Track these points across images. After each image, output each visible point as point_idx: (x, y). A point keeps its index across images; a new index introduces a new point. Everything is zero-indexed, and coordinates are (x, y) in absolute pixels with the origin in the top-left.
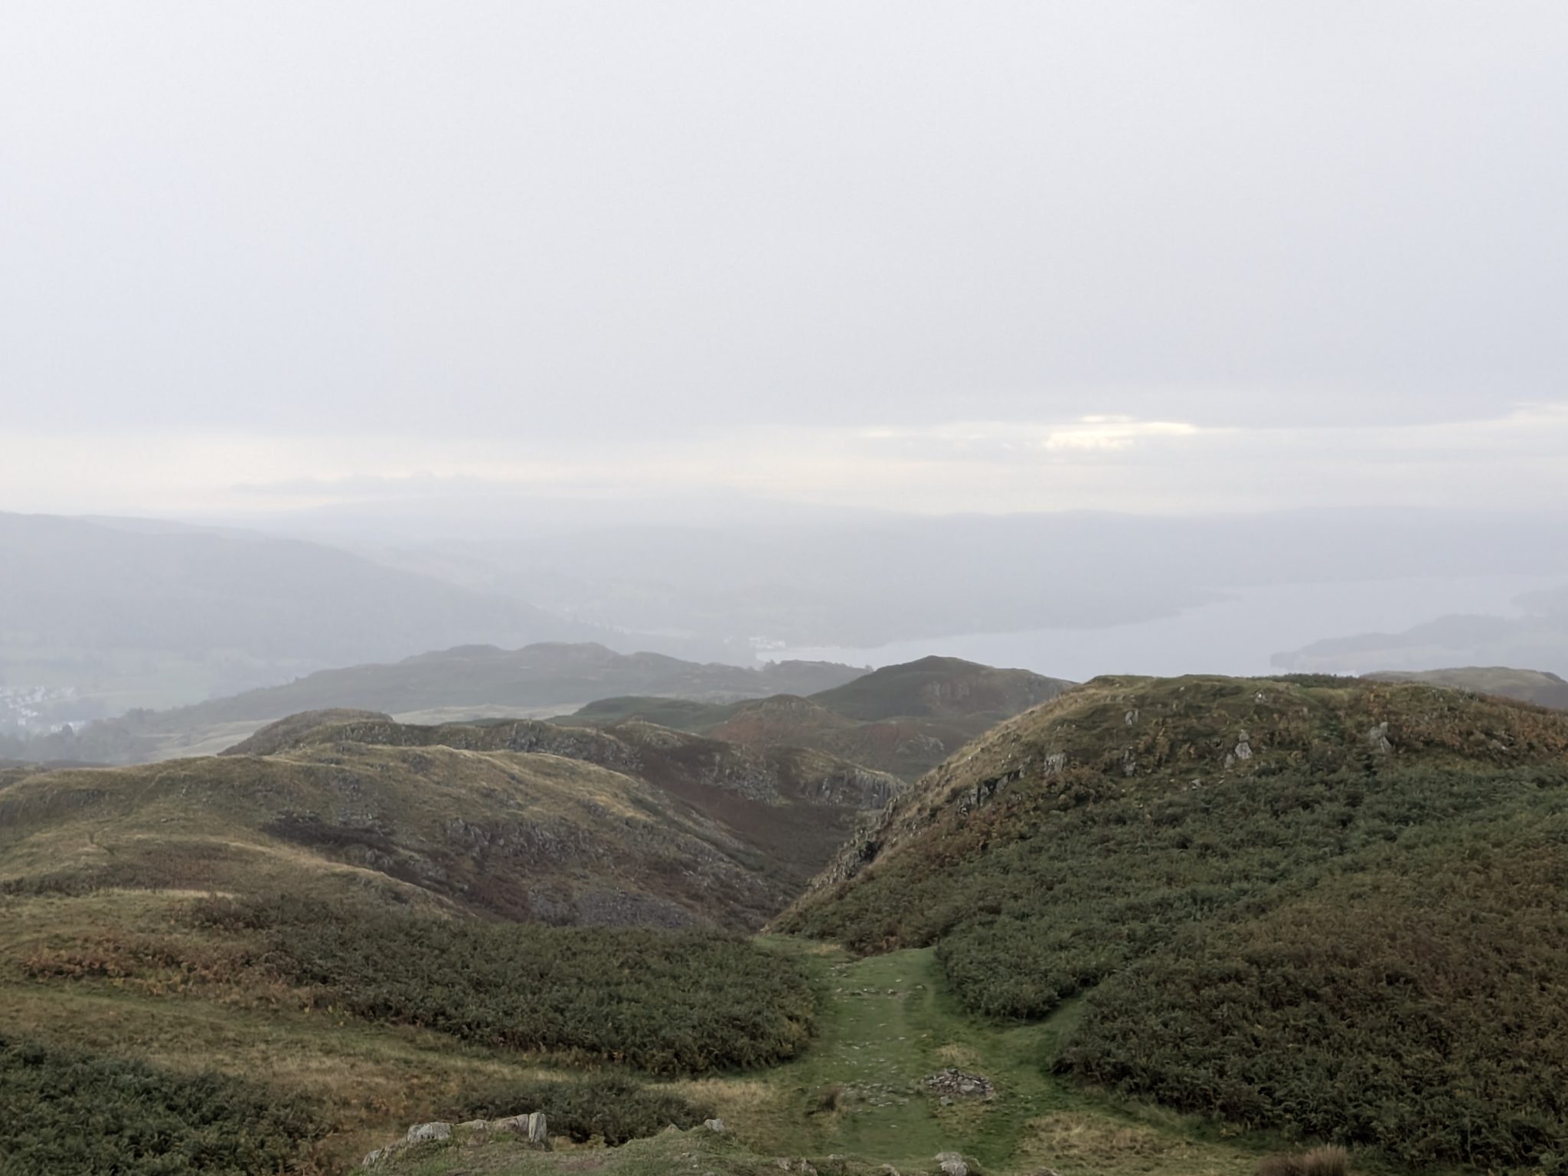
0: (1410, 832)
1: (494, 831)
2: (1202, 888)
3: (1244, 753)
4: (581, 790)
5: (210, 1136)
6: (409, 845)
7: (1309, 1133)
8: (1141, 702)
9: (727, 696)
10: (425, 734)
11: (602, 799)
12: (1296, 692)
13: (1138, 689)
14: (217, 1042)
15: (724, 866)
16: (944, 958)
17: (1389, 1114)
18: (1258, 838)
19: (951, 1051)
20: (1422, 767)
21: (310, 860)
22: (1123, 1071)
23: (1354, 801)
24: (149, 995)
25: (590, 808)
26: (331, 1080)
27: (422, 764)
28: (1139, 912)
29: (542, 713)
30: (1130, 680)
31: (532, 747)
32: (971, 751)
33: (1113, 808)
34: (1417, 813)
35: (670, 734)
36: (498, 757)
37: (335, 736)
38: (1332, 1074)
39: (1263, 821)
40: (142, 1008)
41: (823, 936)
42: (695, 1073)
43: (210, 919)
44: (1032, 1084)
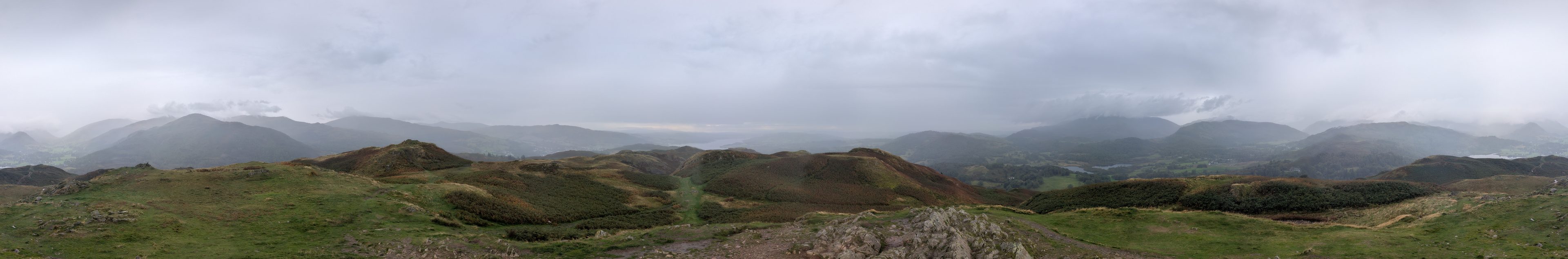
0: (737, 166)
1: (643, 163)
2: (718, 172)
3: (721, 158)
4: (651, 159)
5: (621, 195)
6: (634, 164)
7: (729, 196)
8: (711, 153)
9: (666, 150)
10: (636, 153)
11: (653, 160)
12: (726, 152)
13: (710, 152)
14: (620, 185)
15: (666, 167)
16: (691, 178)
17: (737, 193)
18: (723, 167)
19: (693, 188)
20: (738, 159)
21: (625, 165)
22: (711, 190)
23: (732, 163)
24: (613, 180)
25: (652, 160)
26: (632, 190)
27: (635, 156)
28: (712, 174)
29: (646, 150)
30: (709, 151)
31: (646, 154)
32: (693, 157)
33: (708, 164)
34: (738, 164)
35: (662, 153)
36: (643, 155)
37: (627, 153)
38: (731, 190)
39: (723, 165)
40: (613, 181)
41: (678, 175)
42: (668, 190)
43: (618, 172)
44: (702, 192)
